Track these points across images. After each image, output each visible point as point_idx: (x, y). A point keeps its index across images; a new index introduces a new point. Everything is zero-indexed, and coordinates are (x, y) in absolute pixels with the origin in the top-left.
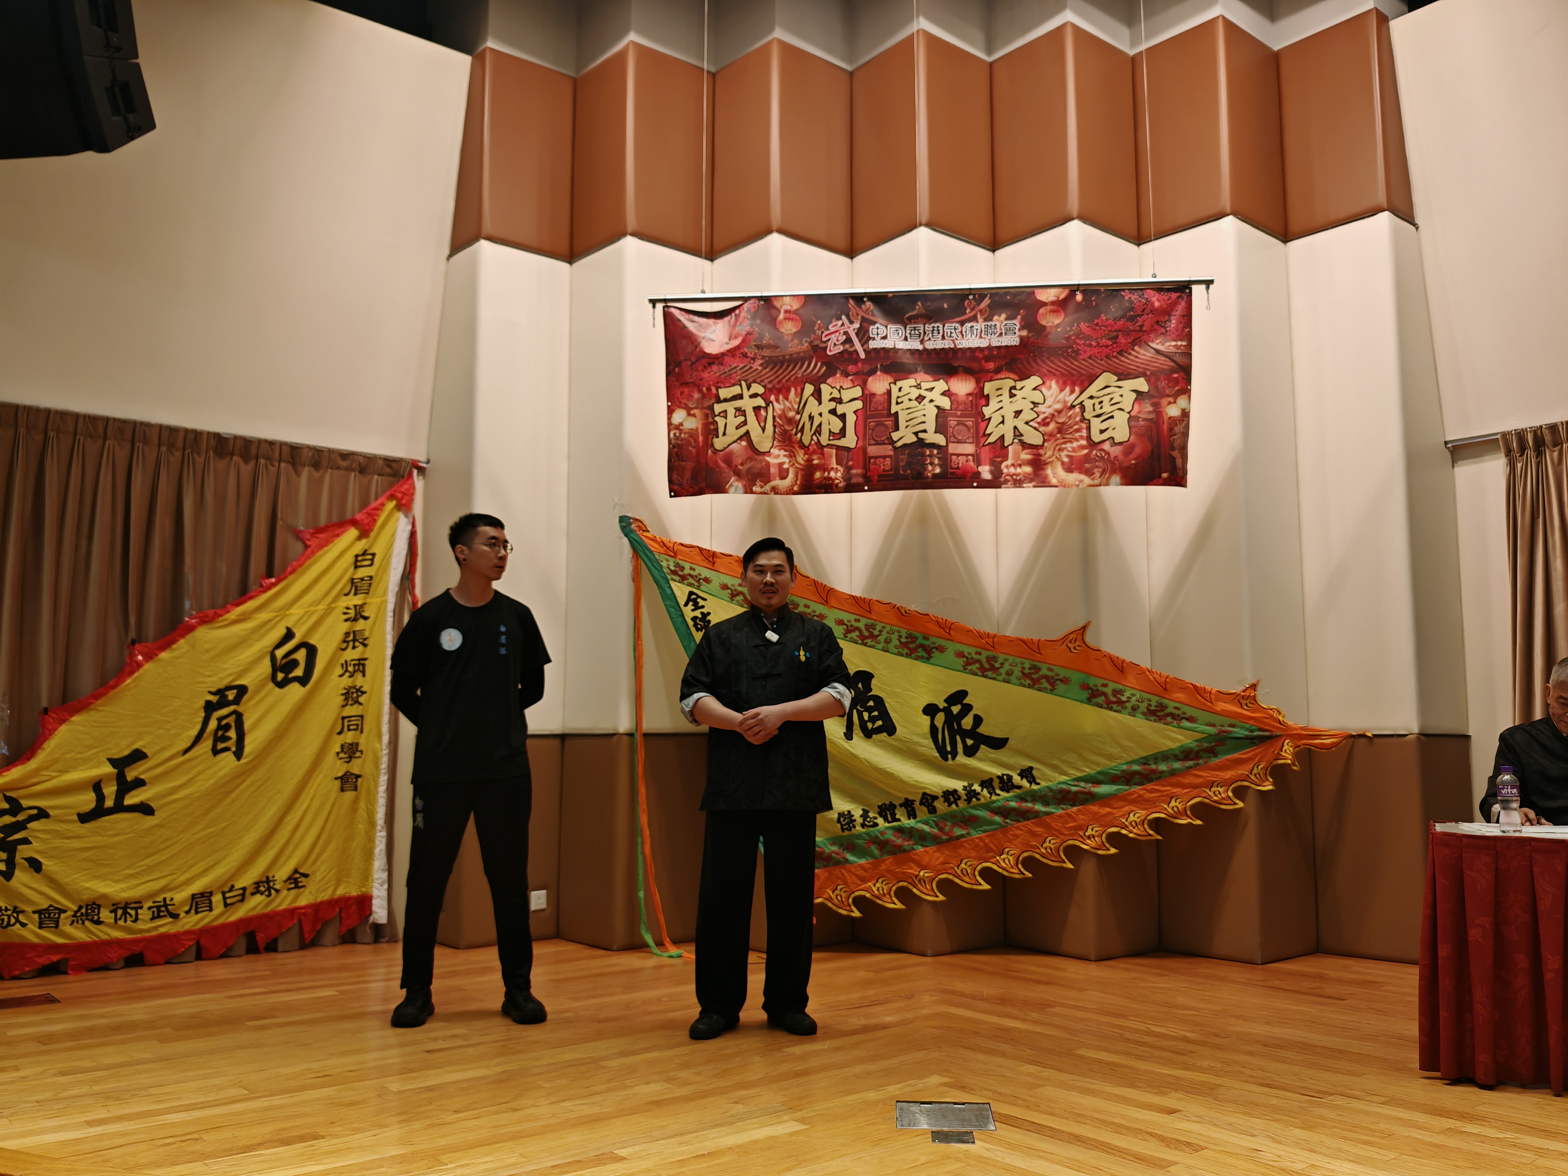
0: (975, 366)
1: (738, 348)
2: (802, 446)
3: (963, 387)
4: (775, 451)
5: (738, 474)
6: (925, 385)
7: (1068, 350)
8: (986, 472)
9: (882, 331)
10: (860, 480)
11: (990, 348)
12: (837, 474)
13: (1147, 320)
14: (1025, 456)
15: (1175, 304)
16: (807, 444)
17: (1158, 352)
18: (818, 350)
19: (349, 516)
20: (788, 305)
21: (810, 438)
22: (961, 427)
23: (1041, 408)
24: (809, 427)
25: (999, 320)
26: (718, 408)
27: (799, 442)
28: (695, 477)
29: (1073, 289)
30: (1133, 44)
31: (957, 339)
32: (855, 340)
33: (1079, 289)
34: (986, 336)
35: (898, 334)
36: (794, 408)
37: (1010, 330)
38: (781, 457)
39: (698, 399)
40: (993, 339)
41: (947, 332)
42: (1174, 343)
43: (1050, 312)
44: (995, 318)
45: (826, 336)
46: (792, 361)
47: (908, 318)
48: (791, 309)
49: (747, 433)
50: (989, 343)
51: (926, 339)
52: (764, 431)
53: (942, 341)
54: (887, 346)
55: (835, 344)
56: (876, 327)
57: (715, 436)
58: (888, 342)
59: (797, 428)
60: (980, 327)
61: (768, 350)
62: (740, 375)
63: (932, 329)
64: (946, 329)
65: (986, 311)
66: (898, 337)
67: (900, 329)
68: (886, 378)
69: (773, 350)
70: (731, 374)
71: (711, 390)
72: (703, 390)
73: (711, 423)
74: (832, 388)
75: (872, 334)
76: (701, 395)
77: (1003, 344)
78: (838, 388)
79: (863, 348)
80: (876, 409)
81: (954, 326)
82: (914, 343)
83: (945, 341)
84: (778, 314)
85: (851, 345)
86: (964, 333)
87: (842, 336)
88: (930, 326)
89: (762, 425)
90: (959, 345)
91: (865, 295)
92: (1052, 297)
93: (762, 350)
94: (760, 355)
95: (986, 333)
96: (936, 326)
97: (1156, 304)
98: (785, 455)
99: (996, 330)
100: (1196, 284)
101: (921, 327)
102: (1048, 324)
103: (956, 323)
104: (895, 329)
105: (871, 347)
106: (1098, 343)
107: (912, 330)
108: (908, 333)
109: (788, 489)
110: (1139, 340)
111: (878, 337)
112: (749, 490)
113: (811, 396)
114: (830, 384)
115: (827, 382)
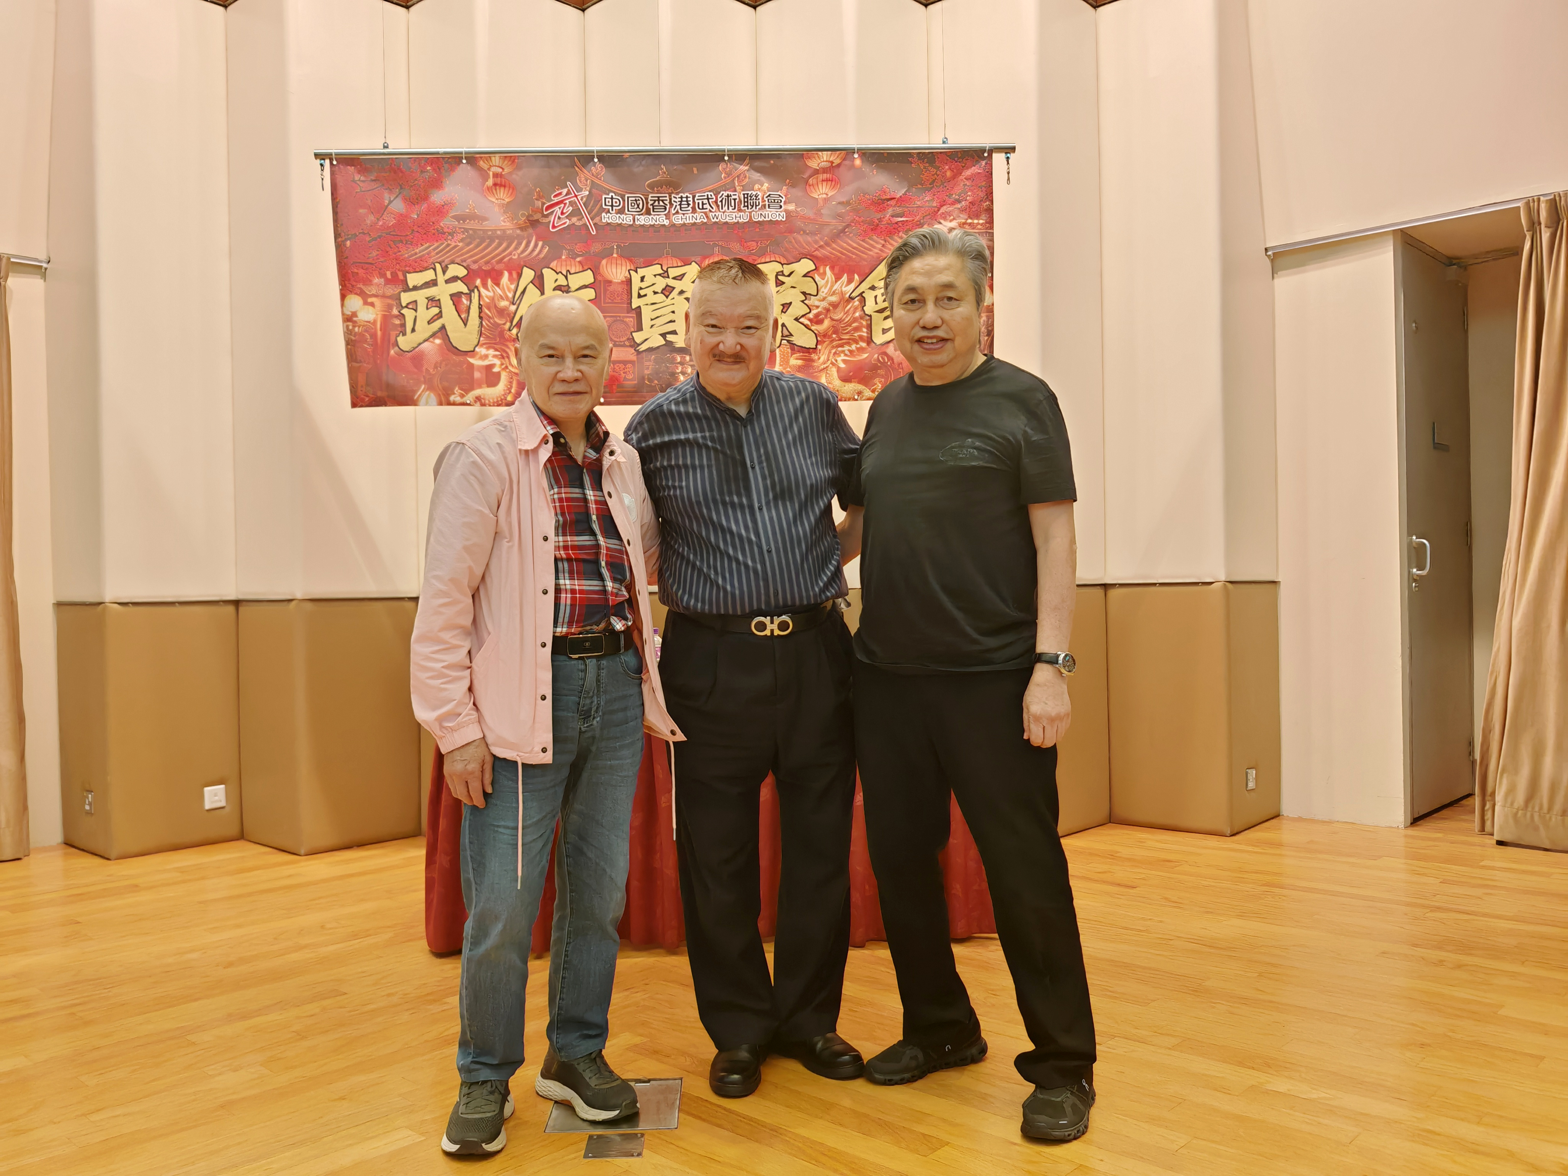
4: (482, 350)
5: (430, 381)
9: (617, 199)
11: (751, 224)
14: (795, 361)
15: (973, 173)
18: (538, 226)
23: (813, 301)
25: (761, 189)
26: (405, 298)
28: (381, 379)
31: (710, 211)
32: (584, 211)
33: (857, 152)
34: (746, 208)
35: (638, 206)
36: (507, 297)
37: (774, 202)
38: (490, 358)
39: (378, 285)
40: (755, 213)
41: (698, 203)
42: (969, 221)
43: (823, 181)
44: (757, 187)
45: (548, 208)
46: (504, 238)
47: (649, 186)
48: (501, 172)
49: (443, 327)
50: (750, 217)
51: (674, 212)
52: (465, 325)
53: (693, 215)
54: (625, 222)
55: (559, 218)
56: (610, 197)
57: (401, 334)
58: (625, 217)
59: (512, 322)
60: (739, 196)
61: (472, 222)
62: (434, 256)
63: (680, 200)
64: (698, 199)
65: (745, 177)
66: (638, 210)
67: (640, 199)
68: (624, 263)
69: (478, 222)
70: (423, 255)
71: (397, 275)
72: (386, 274)
73: (396, 317)
74: (557, 273)
75: (605, 205)
76: (382, 280)
77: (767, 219)
78: (565, 273)
79: (595, 221)
80: (613, 300)
81: (708, 195)
82: (658, 217)
83: (696, 214)
84: (486, 179)
85: (579, 217)
86: (720, 204)
87: (568, 207)
88: (677, 197)
89: (463, 316)
90: (713, 219)
91: (595, 154)
92: (825, 163)
93: (464, 222)
94: (460, 228)
95: (746, 204)
96: (685, 196)
97: (949, 174)
98: (495, 356)
99: (757, 201)
100: (995, 152)
101: (666, 197)
102: (820, 196)
103: (710, 191)
104: (634, 199)
105: (605, 221)
106: (880, 220)
107: (655, 201)
108: (651, 205)
109: (499, 399)
110: (929, 217)
111: (612, 210)
112: (445, 400)
113: (531, 284)
114: (555, 269)
115: (551, 266)
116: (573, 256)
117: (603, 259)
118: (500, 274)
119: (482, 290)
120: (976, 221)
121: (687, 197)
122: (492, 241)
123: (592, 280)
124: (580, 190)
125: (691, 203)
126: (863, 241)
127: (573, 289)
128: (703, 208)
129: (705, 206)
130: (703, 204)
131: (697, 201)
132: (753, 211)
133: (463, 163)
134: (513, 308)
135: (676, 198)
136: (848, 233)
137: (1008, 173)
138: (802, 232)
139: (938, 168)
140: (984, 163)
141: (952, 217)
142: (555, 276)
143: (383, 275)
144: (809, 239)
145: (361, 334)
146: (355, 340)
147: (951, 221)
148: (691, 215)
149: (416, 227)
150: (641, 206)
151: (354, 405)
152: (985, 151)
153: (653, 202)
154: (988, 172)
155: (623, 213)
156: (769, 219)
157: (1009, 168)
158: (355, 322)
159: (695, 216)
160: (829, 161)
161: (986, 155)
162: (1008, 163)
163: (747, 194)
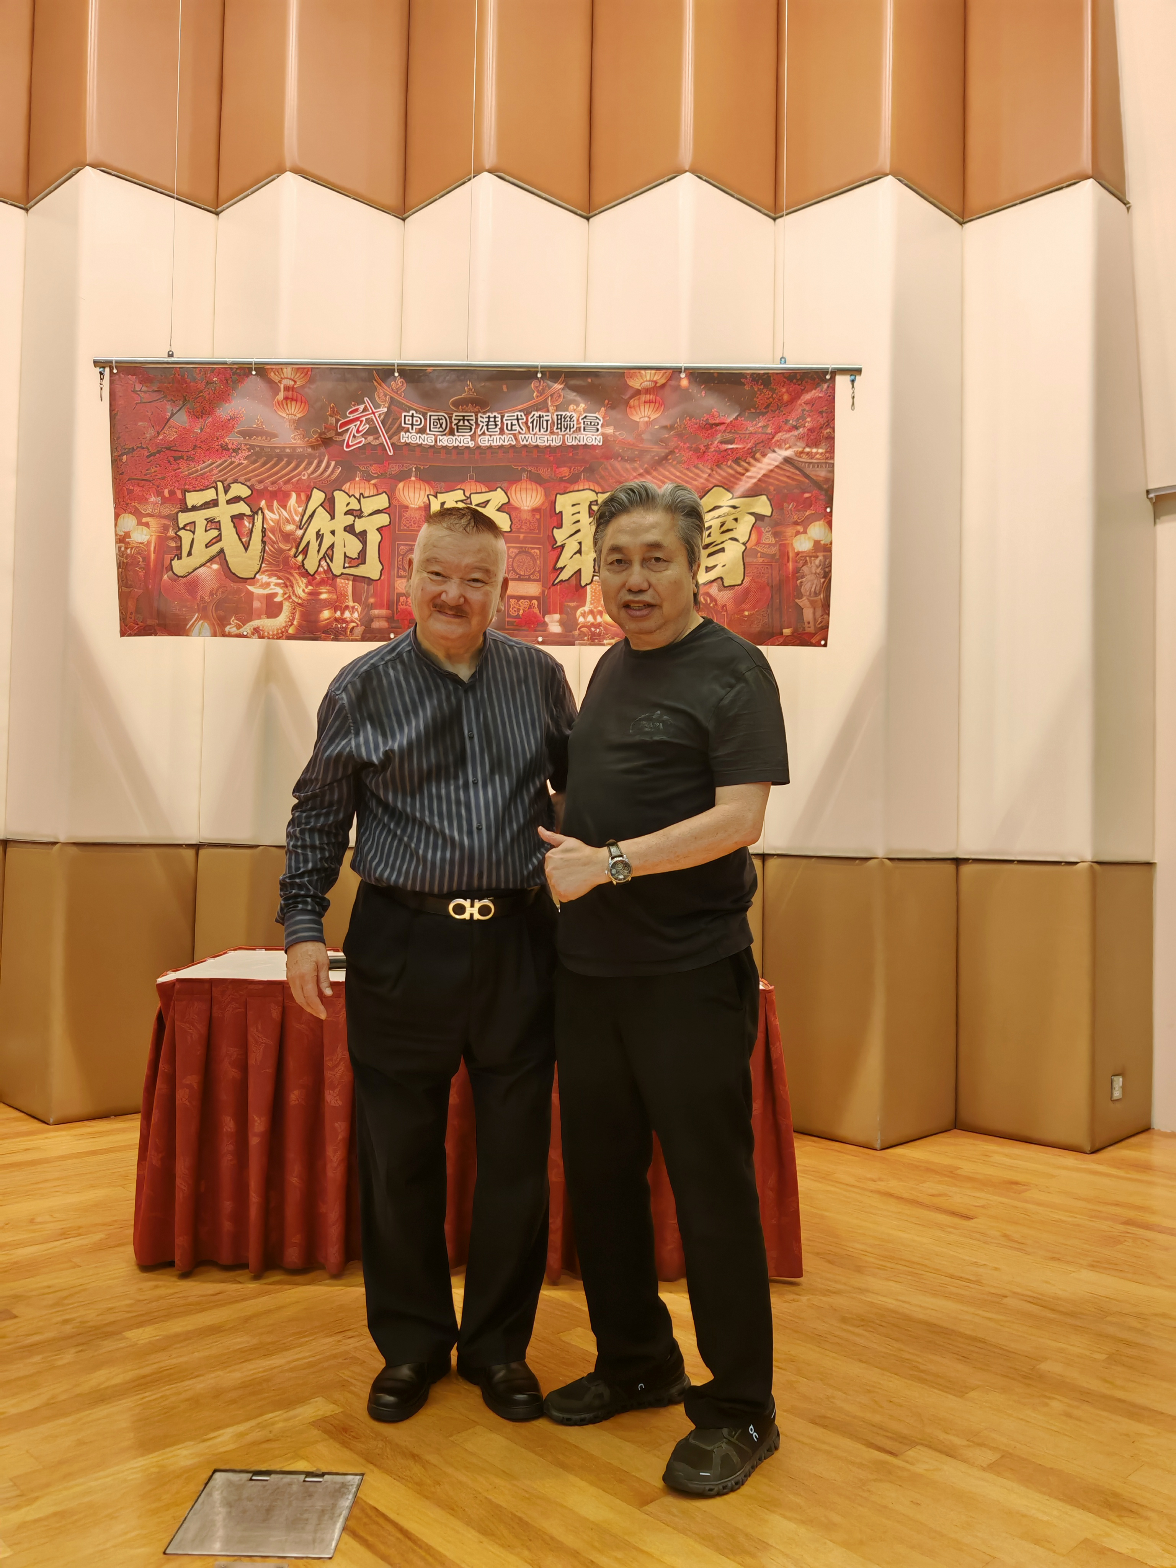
0: (544, 471)
2: (306, 574)
3: (527, 499)
5: (207, 609)
6: (476, 498)
8: (554, 622)
9: (418, 418)
10: (385, 624)
11: (564, 448)
12: (353, 615)
15: (812, 398)
16: (312, 573)
17: (784, 462)
20: (287, 377)
21: (318, 564)
22: (523, 557)
24: (317, 548)
25: (577, 411)
26: (183, 518)
27: (299, 568)
29: (677, 373)
31: (520, 433)
32: (381, 429)
33: (684, 372)
34: (559, 430)
35: (441, 425)
36: (294, 520)
37: (591, 422)
38: (272, 586)
39: (155, 504)
40: (568, 436)
41: (507, 424)
42: (807, 450)
43: (645, 402)
44: (572, 408)
45: (342, 426)
46: (294, 457)
47: (454, 404)
48: (293, 385)
49: (222, 552)
50: (564, 440)
51: (480, 433)
52: (246, 549)
53: (500, 436)
54: (426, 442)
55: (354, 436)
56: (411, 414)
57: (176, 557)
58: (426, 437)
59: (297, 548)
60: (552, 418)
61: (260, 438)
62: (216, 474)
63: (487, 420)
64: (506, 420)
65: (560, 396)
66: (441, 429)
67: (443, 418)
68: (422, 487)
69: (266, 439)
70: (205, 473)
71: (175, 493)
72: (164, 492)
73: (172, 538)
74: (350, 497)
75: (405, 423)
76: (159, 498)
77: (582, 443)
78: (358, 496)
79: (392, 441)
80: (408, 527)
81: (517, 415)
82: (462, 438)
83: (504, 436)
84: (276, 392)
85: (375, 436)
86: (530, 425)
87: (365, 425)
88: (484, 416)
89: (244, 540)
90: (523, 441)
91: (396, 367)
92: (648, 383)
93: (250, 438)
94: (246, 445)
95: (559, 426)
96: (493, 416)
97: (786, 397)
98: (277, 585)
99: (572, 424)
100: (839, 374)
101: (472, 416)
102: (642, 420)
103: (520, 411)
104: (436, 417)
105: (404, 441)
106: (707, 447)
107: (459, 420)
108: (455, 425)
109: (280, 631)
110: (761, 445)
111: (412, 429)
112: (219, 631)
113: (320, 507)
114: (347, 491)
115: (343, 489)
116: (368, 478)
117: (400, 481)
118: (287, 496)
119: (268, 514)
120: (814, 450)
121: (495, 417)
122: (280, 459)
123: (387, 505)
124: (377, 406)
125: (499, 423)
126: (688, 469)
127: (366, 514)
128: (512, 430)
129: (516, 427)
130: (512, 425)
131: (505, 422)
132: (567, 434)
133: (252, 374)
134: (300, 532)
135: (483, 418)
136: (671, 461)
137: (853, 397)
138: (620, 459)
139: (774, 391)
140: (825, 386)
141: (788, 445)
142: (348, 499)
143: (159, 493)
144: (628, 466)
145: (133, 557)
146: (127, 563)
147: (786, 449)
148: (498, 437)
149: (198, 442)
150: (444, 426)
151: (123, 634)
152: (827, 373)
153: (457, 421)
154: (829, 396)
155: (424, 433)
156: (584, 444)
157: (853, 393)
158: (128, 543)
159: (503, 438)
160: (652, 381)
161: (828, 377)
162: (853, 387)
163: (561, 415)
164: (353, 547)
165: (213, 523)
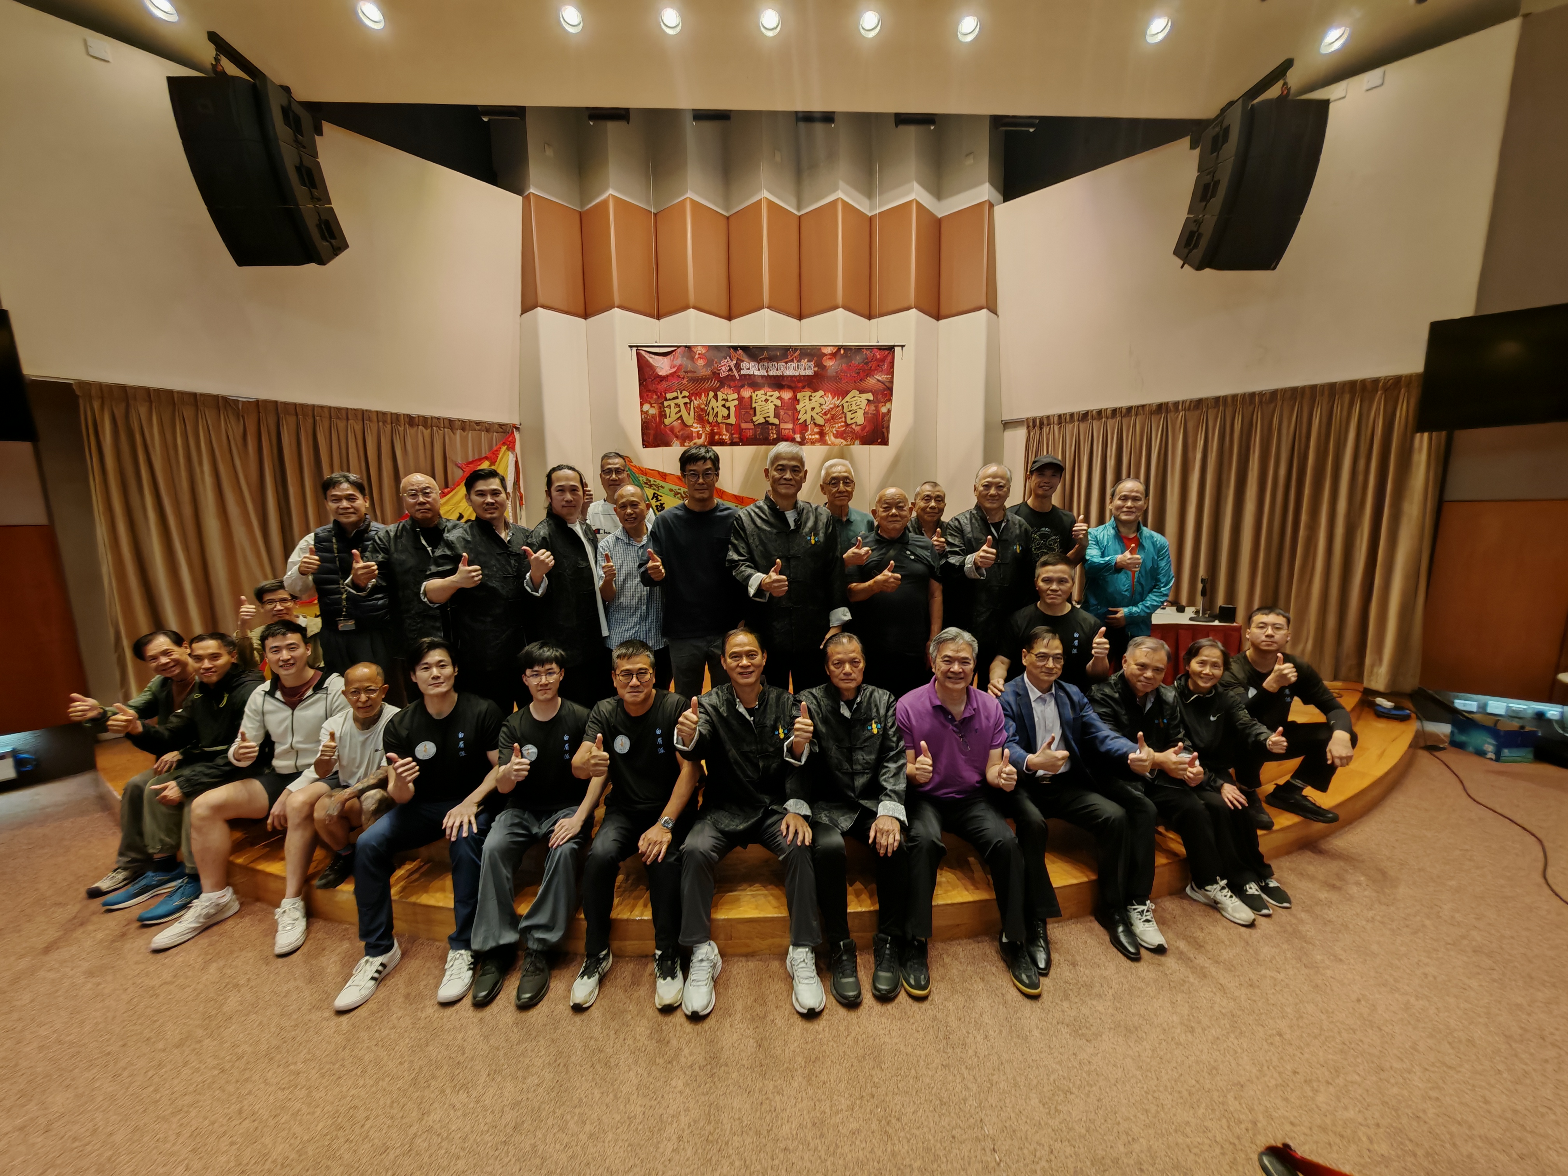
0: (793, 385)
1: (675, 372)
2: (709, 423)
3: (787, 395)
4: (695, 425)
5: (677, 437)
6: (769, 394)
7: (837, 378)
8: (798, 438)
9: (747, 364)
10: (737, 440)
11: (800, 376)
12: (726, 437)
13: (873, 364)
14: (816, 430)
15: (887, 356)
16: (711, 422)
17: (878, 380)
18: (716, 374)
19: (483, 455)
20: (700, 350)
21: (712, 419)
22: (786, 415)
23: (824, 407)
24: (712, 413)
25: (804, 362)
26: (666, 404)
27: (707, 421)
28: (656, 437)
29: (840, 348)
30: (871, 210)
31: (784, 370)
32: (734, 368)
33: (843, 347)
35: (756, 367)
36: (704, 403)
37: (809, 366)
39: (655, 399)
42: (885, 376)
43: (828, 359)
44: (802, 360)
45: (719, 367)
46: (703, 380)
47: (760, 359)
48: (702, 353)
49: (681, 416)
51: (769, 370)
52: (689, 414)
54: (750, 373)
55: (724, 371)
56: (744, 363)
57: (664, 418)
59: (706, 413)
60: (795, 365)
61: (691, 374)
62: (676, 388)
65: (798, 357)
67: (757, 364)
68: (749, 390)
70: (672, 387)
71: (662, 394)
72: (659, 394)
73: (663, 412)
75: (743, 366)
76: (657, 397)
78: (726, 394)
79: (738, 373)
80: (745, 404)
82: (763, 372)
84: (695, 354)
85: (732, 371)
86: (788, 367)
87: (728, 367)
88: (771, 364)
89: (688, 411)
90: (786, 373)
91: (740, 346)
93: (688, 374)
94: (686, 376)
95: (798, 368)
97: (878, 355)
98: (700, 427)
99: (802, 367)
100: (896, 347)
101: (766, 364)
102: (827, 364)
103: (784, 362)
104: (754, 364)
105: (742, 373)
106: (851, 374)
108: (761, 367)
110: (870, 374)
111: (745, 368)
113: (713, 398)
114: (722, 392)
116: (730, 387)
117: (742, 388)
118: (701, 395)
119: (695, 401)
120: (888, 376)
121: (775, 365)
122: (698, 381)
123: (737, 397)
124: (732, 360)
127: (729, 400)
128: (781, 369)
131: (779, 367)
132: (800, 371)
134: (706, 408)
137: (901, 355)
139: (874, 354)
140: (891, 352)
141: (879, 375)
142: (723, 395)
145: (647, 419)
146: (645, 421)
148: (776, 372)
151: (644, 446)
152: (892, 347)
154: (893, 356)
155: (750, 370)
156: (806, 374)
158: (646, 414)
160: (831, 350)
162: (901, 352)
163: (798, 364)
164: (726, 412)
165: (677, 405)
